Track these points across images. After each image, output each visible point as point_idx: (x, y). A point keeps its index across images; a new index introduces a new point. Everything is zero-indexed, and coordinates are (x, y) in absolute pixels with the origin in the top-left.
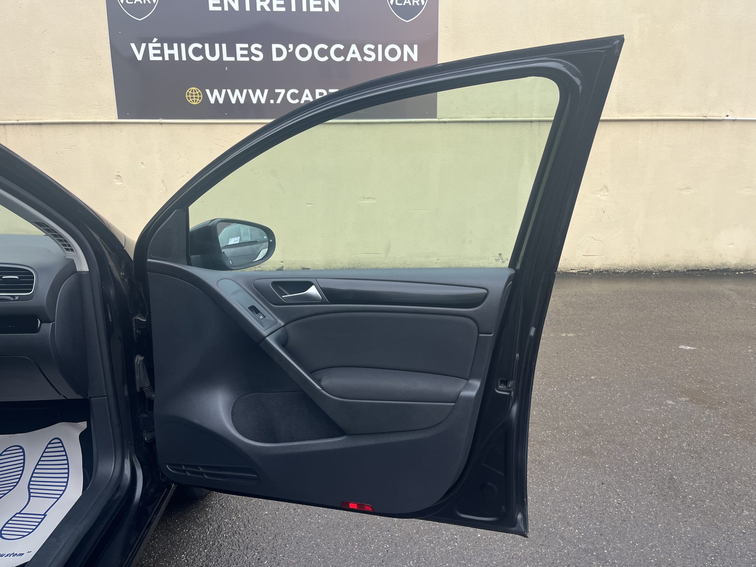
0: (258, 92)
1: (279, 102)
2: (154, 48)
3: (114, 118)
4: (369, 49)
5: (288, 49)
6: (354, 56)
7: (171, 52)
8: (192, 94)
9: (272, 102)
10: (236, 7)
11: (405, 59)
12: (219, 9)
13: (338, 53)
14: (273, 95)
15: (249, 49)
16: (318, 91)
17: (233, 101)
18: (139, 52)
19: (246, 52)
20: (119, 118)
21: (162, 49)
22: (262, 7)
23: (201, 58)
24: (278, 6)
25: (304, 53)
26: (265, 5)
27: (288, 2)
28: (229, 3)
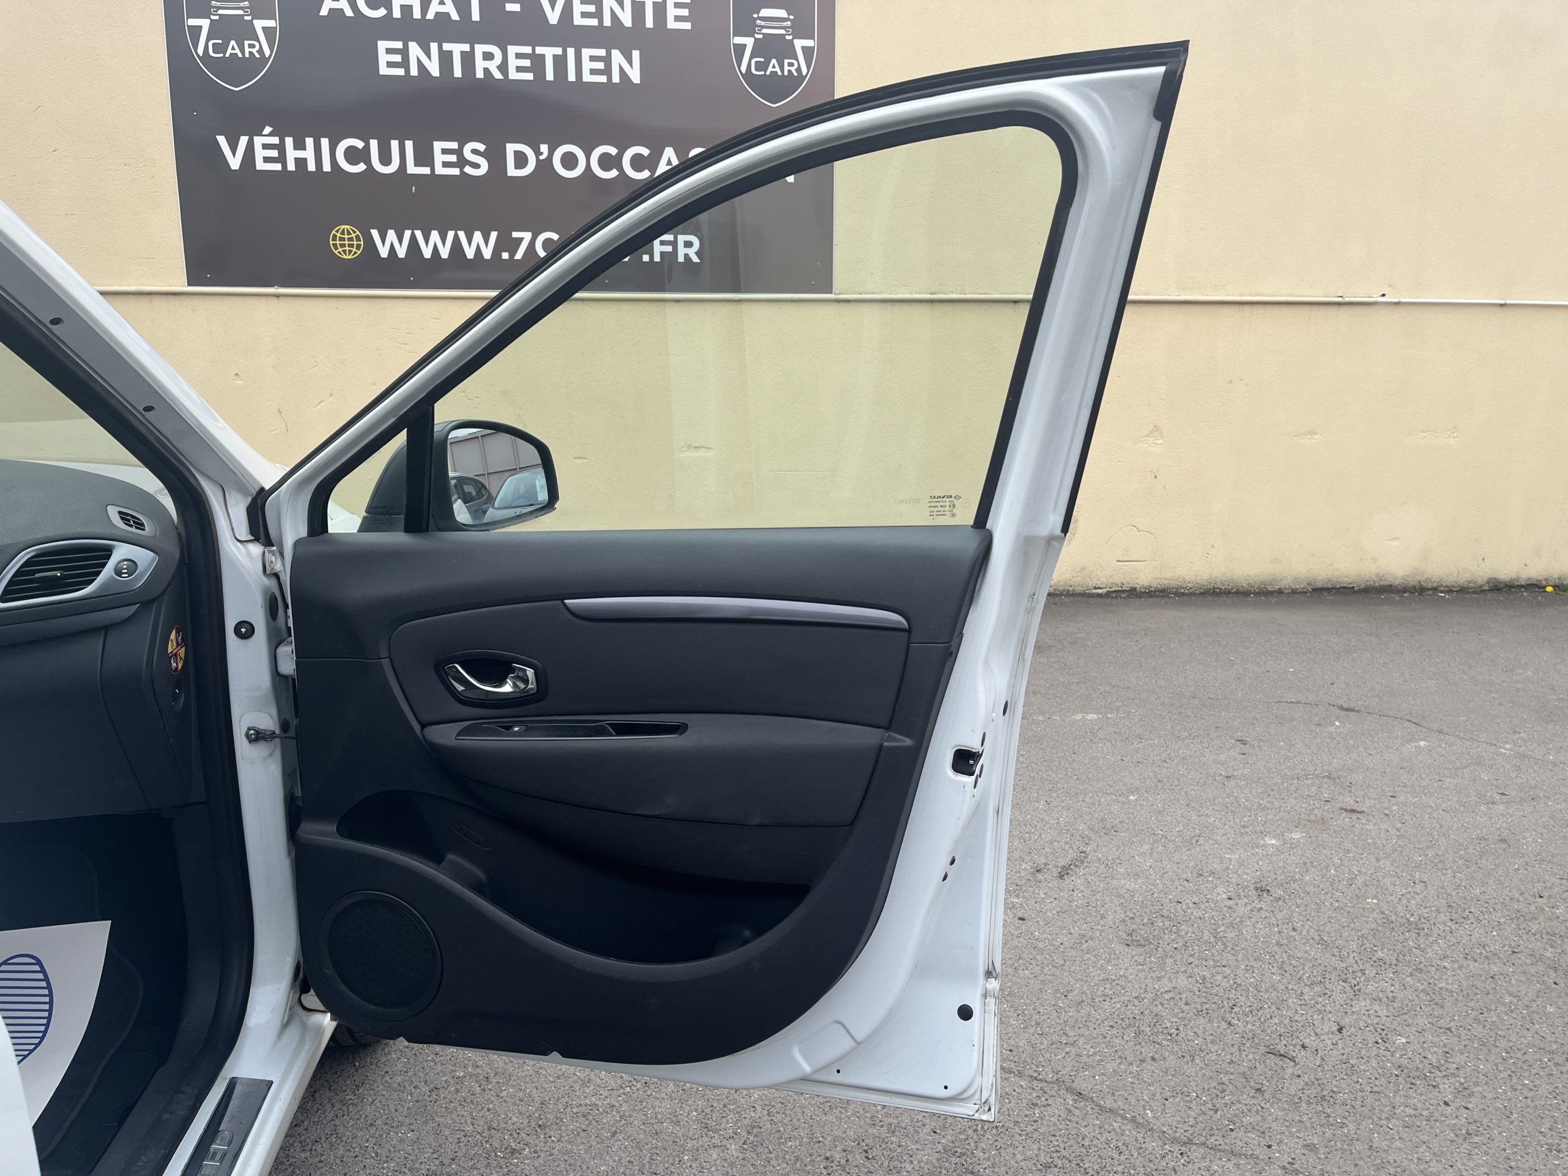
0: (478, 236)
1: (519, 256)
2: (265, 146)
3: (179, 284)
5: (538, 153)
7: (300, 154)
8: (342, 239)
9: (505, 256)
10: (434, 69)
12: (400, 72)
13: (638, 163)
14: (507, 243)
15: (459, 152)
17: (427, 253)
19: (453, 158)
20: (190, 283)
21: (281, 148)
22: (487, 71)
23: (361, 167)
24: (519, 69)
25: (569, 161)
26: (493, 66)
27: (538, 63)
28: (419, 60)
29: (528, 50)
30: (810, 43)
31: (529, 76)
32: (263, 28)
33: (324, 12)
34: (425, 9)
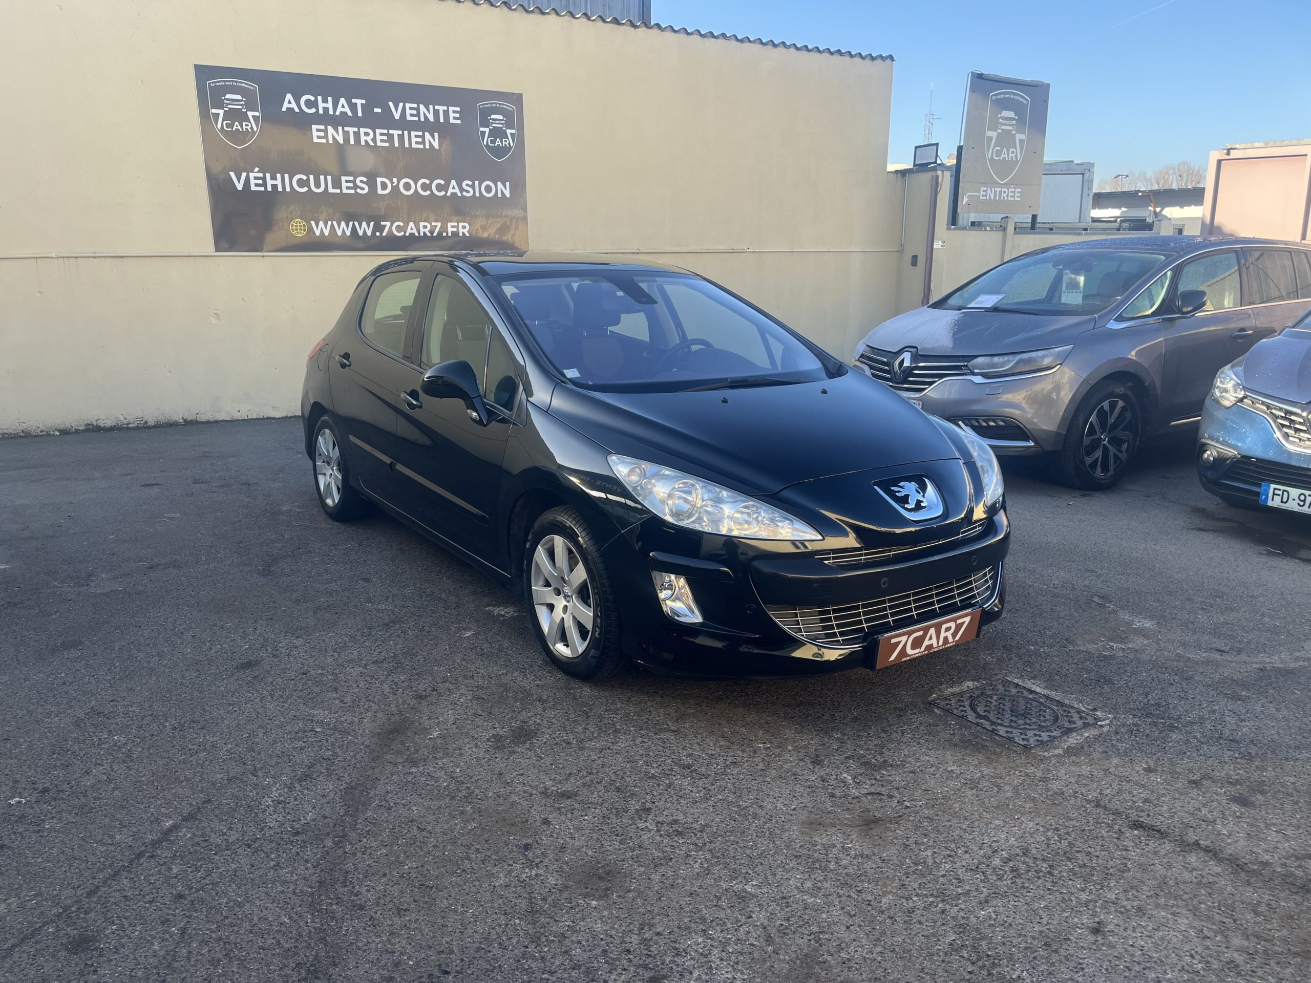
0: (364, 224)
1: (384, 234)
2: (256, 178)
3: (210, 251)
4: (467, 185)
5: (392, 182)
6: (454, 191)
7: (274, 182)
8: (296, 226)
9: (378, 234)
10: (340, 140)
11: (500, 195)
12: (324, 141)
13: (439, 187)
14: (380, 228)
15: (354, 182)
16: (422, 224)
17: (339, 233)
18: (239, 182)
19: (351, 185)
20: (217, 250)
21: (264, 179)
22: (366, 141)
23: (305, 189)
24: (382, 141)
25: (407, 187)
26: (369, 139)
27: (391, 137)
28: (333, 136)
29: (385, 131)
30: (513, 131)
31: (387, 144)
32: (253, 116)
33: (284, 109)
34: (335, 110)
